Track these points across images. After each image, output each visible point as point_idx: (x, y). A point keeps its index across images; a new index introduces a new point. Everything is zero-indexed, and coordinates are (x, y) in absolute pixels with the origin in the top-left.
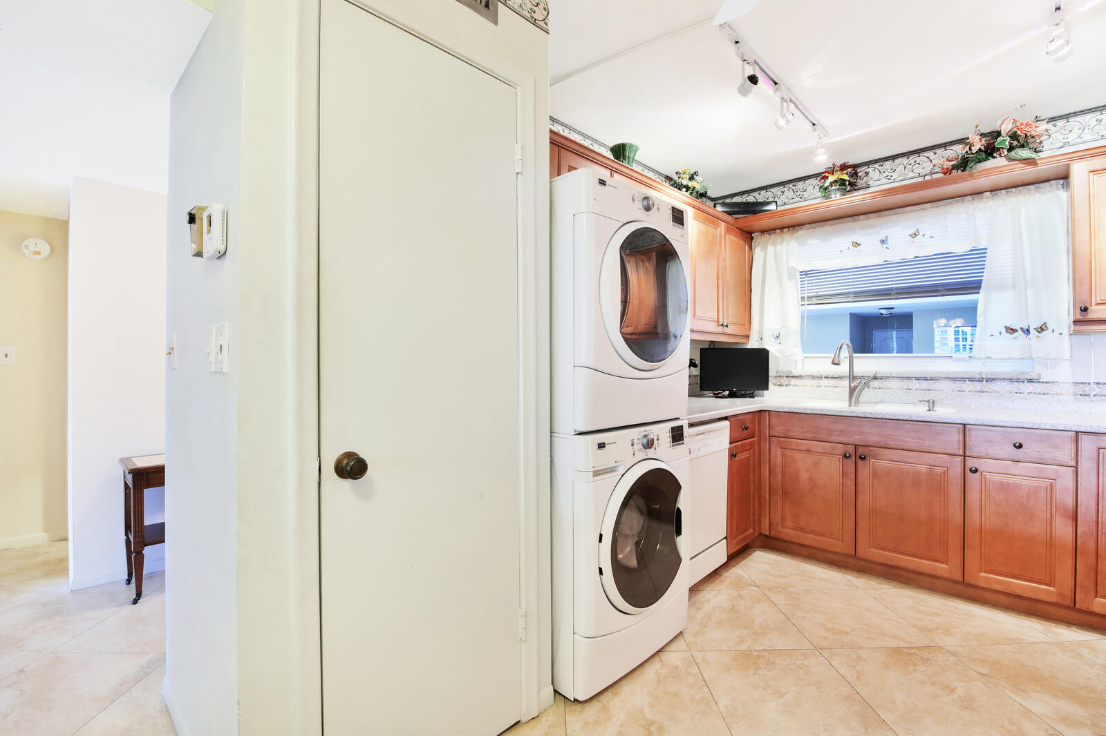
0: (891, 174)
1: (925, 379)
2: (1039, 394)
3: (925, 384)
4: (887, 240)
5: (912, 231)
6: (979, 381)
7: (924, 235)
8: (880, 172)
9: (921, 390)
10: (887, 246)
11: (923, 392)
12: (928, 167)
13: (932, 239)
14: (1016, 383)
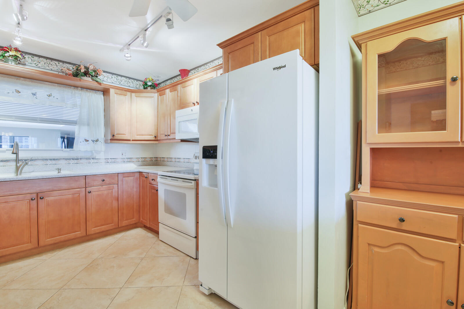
0: (38, 64)
1: (54, 160)
2: (95, 163)
3: (54, 162)
4: (36, 94)
5: (48, 94)
6: (76, 159)
7: (54, 97)
8: (32, 60)
9: (52, 164)
10: (36, 97)
11: (53, 165)
12: (55, 68)
13: (57, 99)
14: (88, 160)
